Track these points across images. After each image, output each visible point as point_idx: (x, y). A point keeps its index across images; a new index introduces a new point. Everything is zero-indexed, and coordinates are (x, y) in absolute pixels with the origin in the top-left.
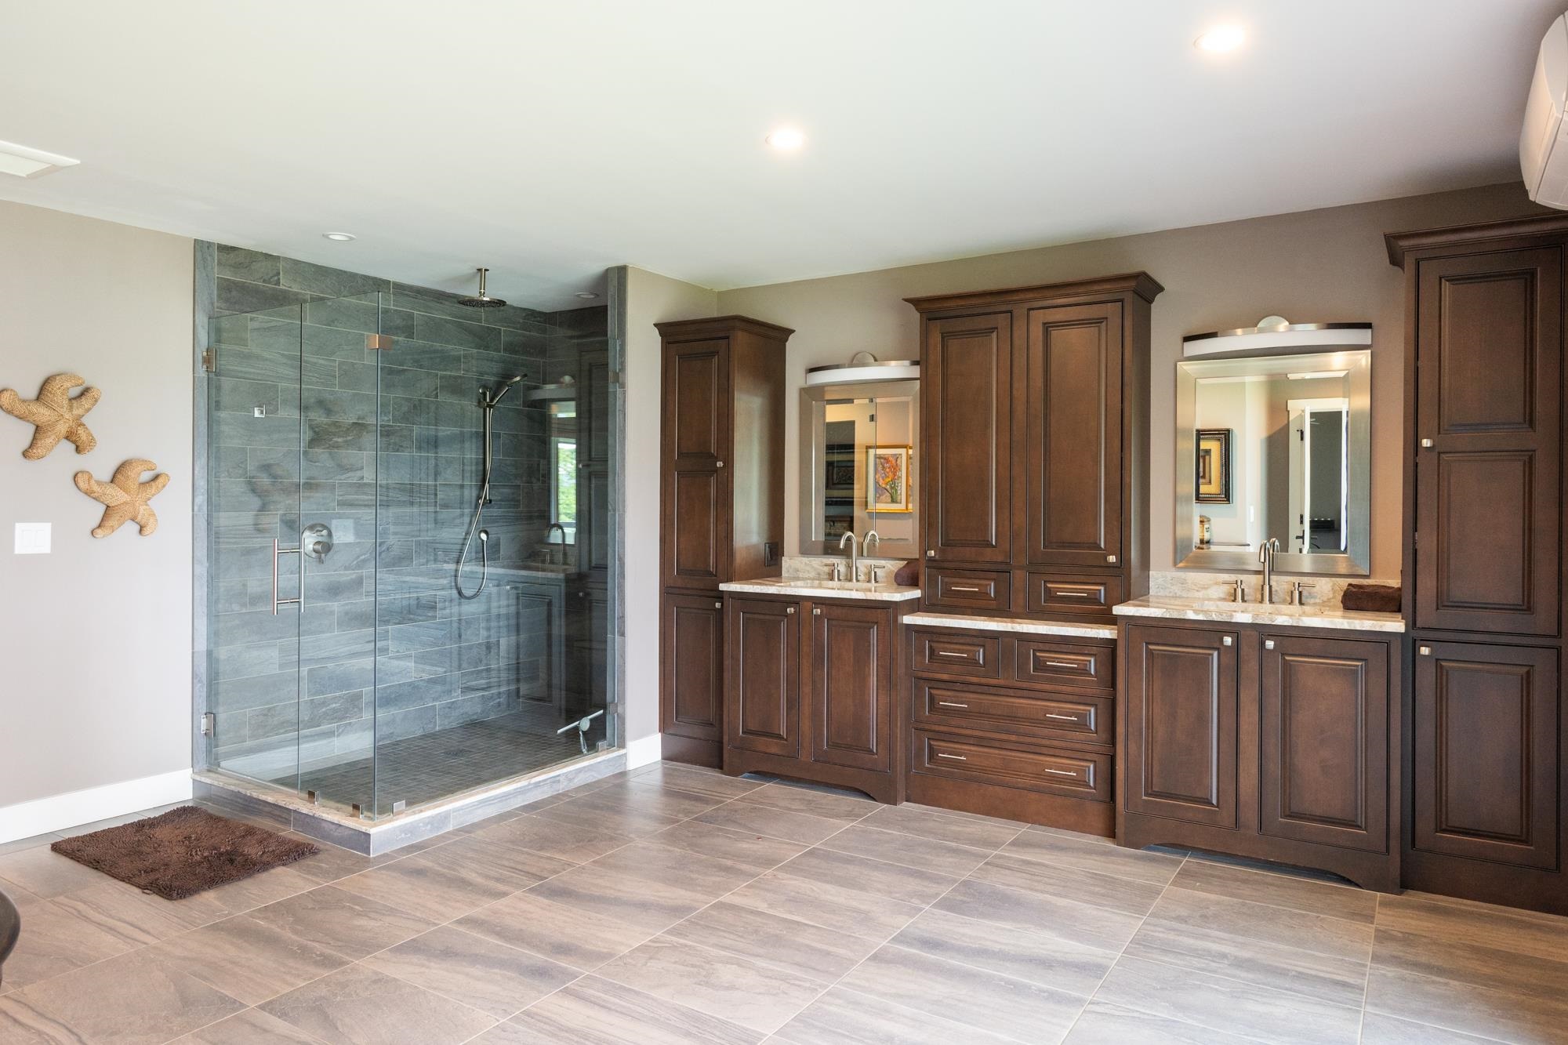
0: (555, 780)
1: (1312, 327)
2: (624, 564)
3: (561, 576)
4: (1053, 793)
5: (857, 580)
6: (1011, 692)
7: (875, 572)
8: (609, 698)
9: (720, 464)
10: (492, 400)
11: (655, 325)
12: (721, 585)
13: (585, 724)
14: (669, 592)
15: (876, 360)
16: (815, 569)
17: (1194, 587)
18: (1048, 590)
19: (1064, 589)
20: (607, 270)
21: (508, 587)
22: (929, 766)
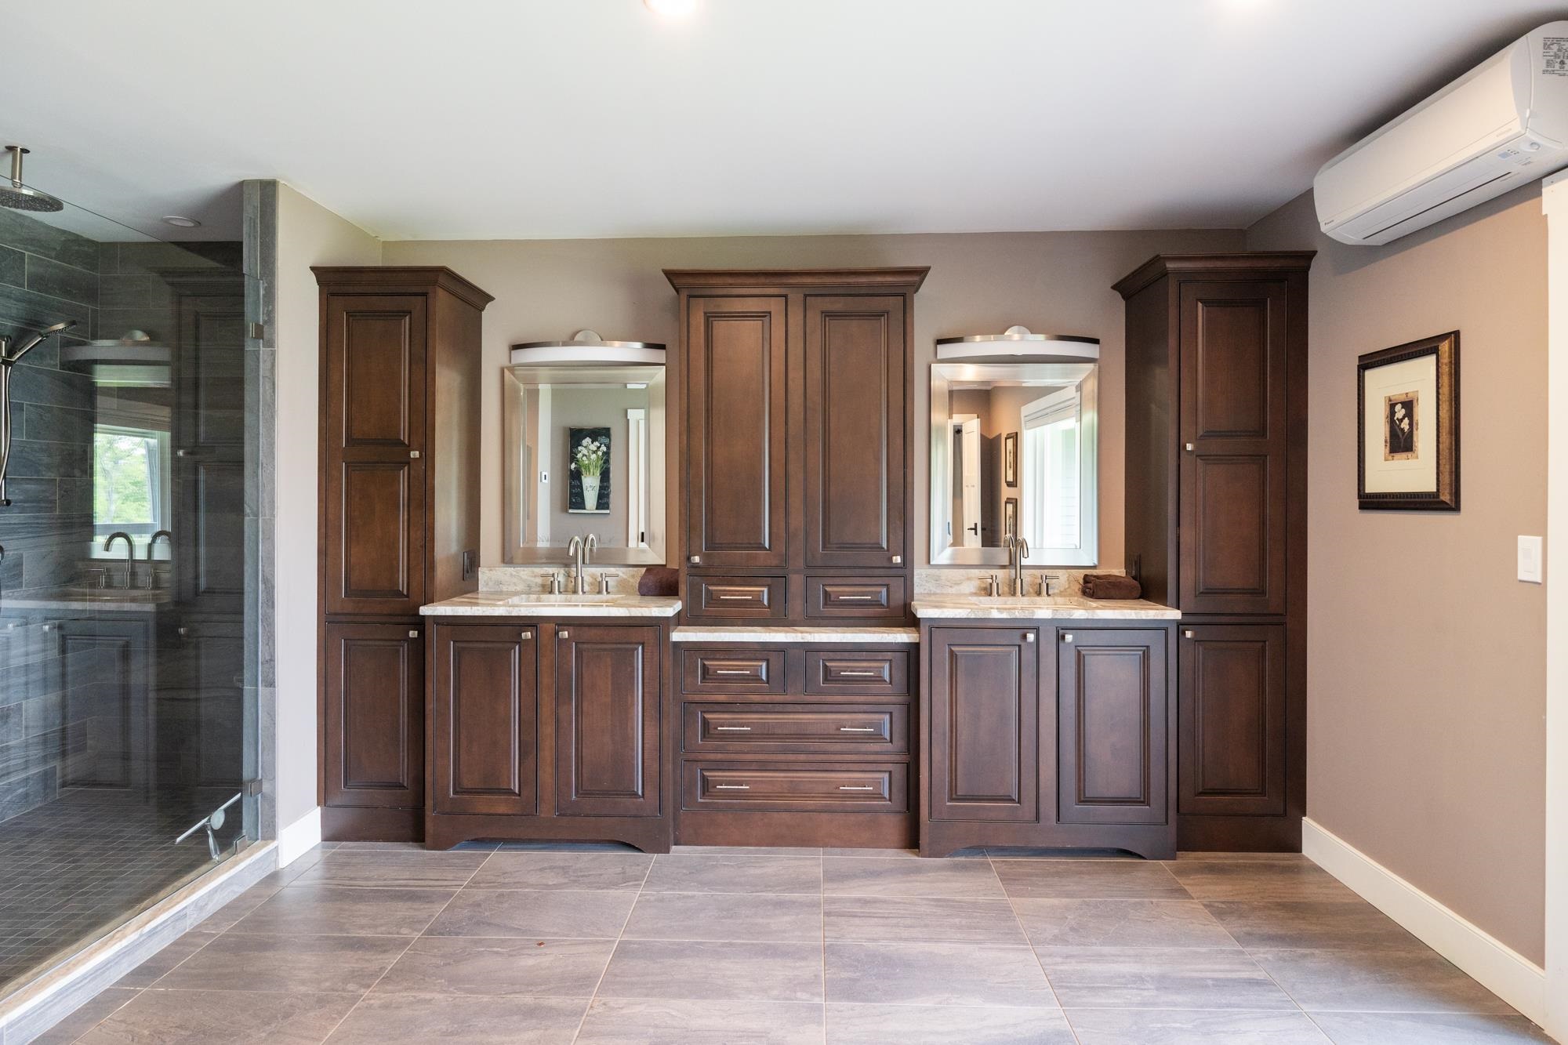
0: (181, 916)
1: (1041, 337)
2: (273, 587)
3: (150, 607)
4: (845, 811)
5: (584, 593)
6: (799, 708)
7: (607, 582)
8: (247, 773)
9: (415, 454)
10: (10, 353)
11: (313, 269)
12: (421, 608)
13: (218, 819)
14: (330, 621)
15: (602, 340)
16: (524, 581)
17: (948, 583)
18: (826, 594)
19: (846, 593)
20: (241, 184)
21: (46, 628)
22: (702, 800)
